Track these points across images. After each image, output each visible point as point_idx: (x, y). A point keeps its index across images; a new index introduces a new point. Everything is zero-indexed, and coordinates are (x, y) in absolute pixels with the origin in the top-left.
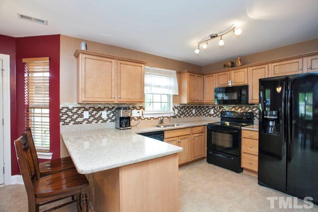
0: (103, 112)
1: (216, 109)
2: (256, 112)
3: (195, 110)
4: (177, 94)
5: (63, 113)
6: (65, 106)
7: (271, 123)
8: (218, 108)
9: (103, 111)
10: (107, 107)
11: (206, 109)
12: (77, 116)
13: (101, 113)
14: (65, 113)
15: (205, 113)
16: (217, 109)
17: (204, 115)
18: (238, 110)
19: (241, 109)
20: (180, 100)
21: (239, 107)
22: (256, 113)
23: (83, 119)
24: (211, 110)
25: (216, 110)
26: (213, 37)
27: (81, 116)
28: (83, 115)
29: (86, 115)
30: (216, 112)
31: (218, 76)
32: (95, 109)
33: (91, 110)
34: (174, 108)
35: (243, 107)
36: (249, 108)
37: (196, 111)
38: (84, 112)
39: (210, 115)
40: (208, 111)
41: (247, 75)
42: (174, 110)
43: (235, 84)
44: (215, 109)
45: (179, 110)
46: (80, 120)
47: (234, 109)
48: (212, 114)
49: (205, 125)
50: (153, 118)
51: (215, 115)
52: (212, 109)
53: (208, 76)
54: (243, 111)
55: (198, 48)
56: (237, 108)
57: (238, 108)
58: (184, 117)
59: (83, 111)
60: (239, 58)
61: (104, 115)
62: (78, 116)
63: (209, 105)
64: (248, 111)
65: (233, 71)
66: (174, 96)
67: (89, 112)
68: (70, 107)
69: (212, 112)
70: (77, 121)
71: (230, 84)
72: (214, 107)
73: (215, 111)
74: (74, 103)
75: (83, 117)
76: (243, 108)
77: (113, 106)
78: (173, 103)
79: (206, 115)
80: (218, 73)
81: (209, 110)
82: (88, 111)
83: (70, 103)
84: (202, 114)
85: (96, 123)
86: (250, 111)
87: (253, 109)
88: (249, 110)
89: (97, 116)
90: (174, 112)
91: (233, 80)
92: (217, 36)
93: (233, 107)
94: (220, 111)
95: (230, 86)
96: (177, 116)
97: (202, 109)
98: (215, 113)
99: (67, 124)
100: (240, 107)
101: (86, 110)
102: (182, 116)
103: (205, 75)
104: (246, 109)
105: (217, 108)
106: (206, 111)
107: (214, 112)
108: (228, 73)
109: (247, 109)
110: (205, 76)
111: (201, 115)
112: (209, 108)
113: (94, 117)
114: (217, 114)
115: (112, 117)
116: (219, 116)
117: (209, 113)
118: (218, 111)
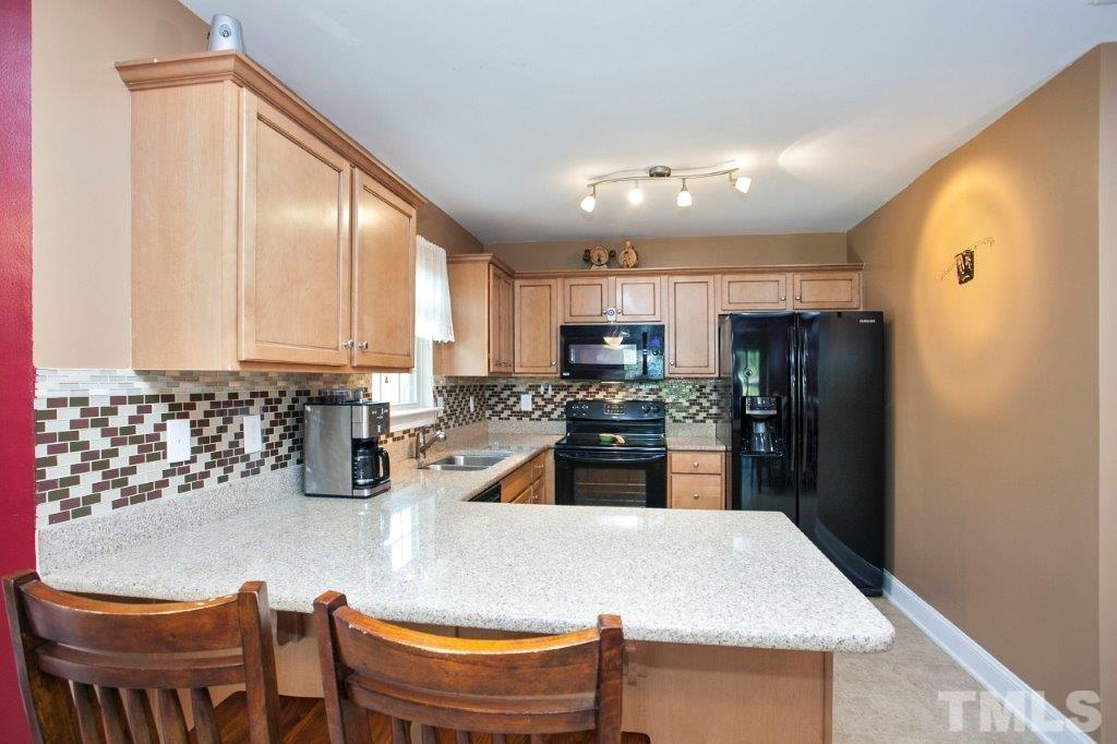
0: (247, 420)
1: (542, 393)
2: (667, 400)
3: (475, 400)
4: (447, 341)
6: (68, 394)
8: (551, 392)
9: (246, 412)
10: (262, 394)
11: (504, 396)
12: (132, 450)
13: (242, 426)
14: (70, 440)
15: (498, 408)
16: (546, 393)
17: (497, 414)
18: (617, 396)
19: (624, 393)
20: (451, 362)
23: (164, 465)
24: (523, 396)
25: (541, 396)
26: (656, 174)
27: (152, 448)
28: (163, 446)
29: (179, 440)
30: (541, 403)
31: (567, 288)
32: (217, 408)
33: (197, 414)
34: (436, 393)
35: (631, 388)
37: (476, 403)
38: (169, 422)
39: (521, 415)
40: (510, 402)
41: (659, 295)
42: (436, 400)
43: (626, 319)
44: (538, 394)
45: (446, 402)
46: (148, 473)
47: (605, 393)
48: (526, 412)
49: (546, 450)
50: (392, 434)
51: (538, 413)
52: (526, 393)
53: (531, 282)
54: (632, 399)
55: (594, 194)
56: (612, 390)
57: (617, 390)
58: (454, 426)
59: (164, 417)
60: (628, 243)
61: (253, 432)
62: (141, 449)
63: (513, 382)
64: (647, 400)
66: (439, 347)
67: (193, 424)
68: (99, 397)
69: (526, 403)
70: (133, 481)
71: (611, 319)
72: (534, 388)
73: (537, 399)
74: (119, 372)
75: (165, 457)
77: (282, 384)
78: (433, 373)
79: (504, 415)
80: (566, 277)
81: (513, 399)
82: (186, 416)
83: (97, 372)
84: (489, 413)
85: (222, 480)
86: (651, 398)
87: (661, 394)
88: (648, 397)
89: (222, 446)
90: (436, 408)
92: (668, 175)
93: (601, 386)
94: (555, 400)
96: (442, 424)
97: (487, 396)
98: (538, 407)
99: (82, 508)
100: (622, 388)
101: (178, 410)
102: (451, 423)
103: (519, 278)
104: (640, 393)
105: (547, 390)
106: (501, 401)
107: (534, 403)
108: (603, 281)
109: (642, 394)
110: (518, 283)
111: (483, 414)
112: (514, 390)
113: (213, 447)
114: (546, 410)
115: (279, 444)
116: (552, 416)
117: (515, 409)
118: (550, 401)
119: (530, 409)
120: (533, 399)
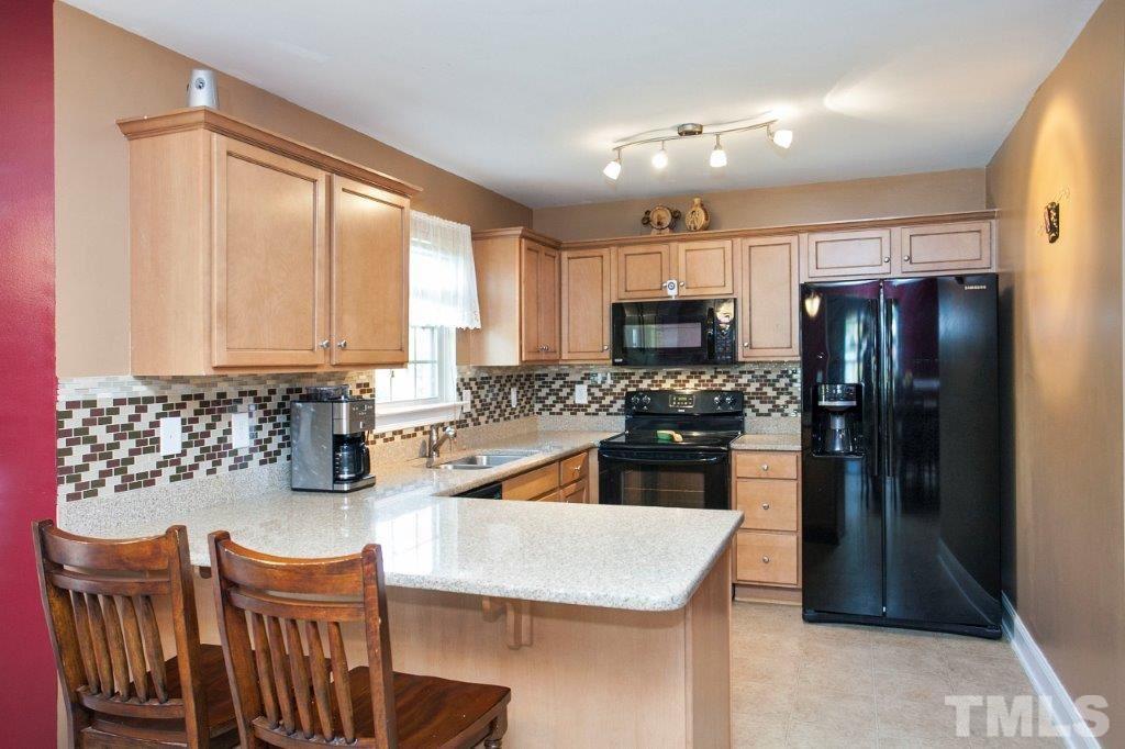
0: (235, 418)
1: (599, 383)
2: (749, 390)
3: (518, 392)
4: (471, 328)
5: (68, 432)
6: (80, 398)
7: (838, 424)
8: (609, 381)
9: (234, 410)
10: (251, 393)
11: (556, 386)
12: (131, 444)
13: (230, 424)
14: (82, 435)
15: (549, 402)
16: (603, 382)
17: (549, 408)
18: (687, 385)
19: (696, 381)
20: (481, 349)
21: (692, 373)
22: (749, 393)
23: (159, 457)
24: (577, 387)
25: (600, 386)
26: (685, 133)
27: (148, 442)
28: (157, 440)
29: (171, 435)
30: (600, 394)
31: (622, 258)
32: (205, 407)
33: (187, 413)
34: (461, 386)
35: (703, 373)
36: (725, 377)
37: (520, 396)
38: (162, 420)
39: (575, 409)
40: (563, 394)
41: (730, 262)
42: (461, 394)
43: (690, 292)
44: (594, 384)
45: (475, 395)
46: (145, 463)
47: (672, 381)
48: (580, 406)
49: (588, 450)
50: (401, 432)
51: (595, 406)
52: (581, 383)
53: (581, 253)
54: (705, 388)
55: (619, 159)
56: (682, 377)
57: (688, 377)
58: (487, 422)
59: (159, 416)
60: (697, 201)
61: (241, 429)
62: (138, 443)
63: (565, 369)
64: (723, 389)
65: (683, 246)
66: (463, 334)
67: (183, 421)
68: (104, 399)
69: (581, 395)
70: (132, 470)
71: (672, 294)
72: (591, 376)
73: (593, 390)
74: (121, 378)
75: (158, 450)
76: (703, 377)
77: (271, 384)
78: (457, 364)
79: (556, 409)
80: (620, 245)
81: (566, 391)
82: (177, 414)
83: (102, 379)
84: (538, 406)
85: (210, 472)
86: (730, 386)
87: (741, 381)
88: (724, 385)
89: (210, 442)
90: (461, 403)
91: (682, 278)
92: (700, 133)
93: (668, 373)
94: (615, 390)
95: (673, 299)
96: (469, 421)
97: (536, 387)
98: (594, 399)
99: (91, 490)
100: (694, 374)
101: (171, 410)
102: (482, 419)
103: (567, 249)
104: (716, 381)
105: (605, 379)
106: (555, 392)
107: (590, 394)
108: (663, 248)
109: (718, 381)
110: (565, 255)
111: (531, 410)
112: (568, 379)
113: (202, 443)
114: (604, 402)
115: (268, 441)
116: (611, 410)
117: (568, 402)
118: (606, 393)
119: (585, 402)
120: (589, 390)
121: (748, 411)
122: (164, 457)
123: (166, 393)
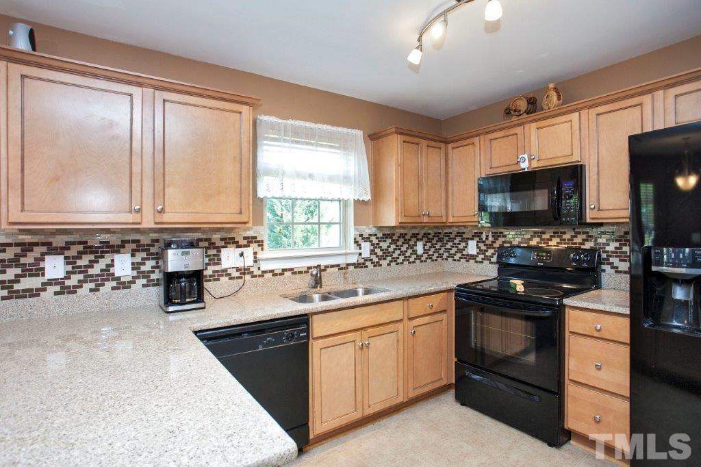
0: (117, 257)
1: (484, 239)
2: (608, 248)
3: (425, 245)
4: (366, 200)
7: (678, 293)
8: (491, 239)
9: (118, 252)
10: (133, 241)
11: (456, 241)
12: (18, 271)
13: (113, 261)
15: (452, 252)
16: (487, 239)
17: (452, 256)
18: (550, 243)
19: (558, 240)
20: (376, 215)
21: (554, 233)
22: (608, 252)
23: (43, 279)
24: (470, 242)
25: (484, 242)
27: (35, 270)
28: (43, 269)
29: (55, 266)
30: (484, 248)
31: (487, 142)
32: (88, 249)
33: (73, 252)
34: (359, 239)
35: (565, 233)
36: (584, 237)
37: (427, 247)
38: (47, 257)
39: (469, 258)
40: (461, 247)
41: (578, 132)
42: (359, 245)
43: (542, 164)
44: (481, 241)
45: (376, 246)
47: (538, 240)
48: (472, 256)
50: (291, 270)
51: (481, 257)
52: (472, 239)
54: (566, 246)
55: (420, 47)
56: (546, 236)
57: (551, 236)
58: (389, 265)
59: (43, 254)
60: (551, 86)
61: (123, 265)
62: (23, 270)
63: (463, 230)
64: (583, 247)
65: (534, 125)
66: (359, 203)
67: (66, 258)
69: (472, 248)
70: (18, 287)
71: (525, 166)
72: (478, 235)
73: (480, 245)
75: (43, 275)
76: (565, 237)
77: (154, 236)
78: (355, 225)
79: (457, 257)
80: (489, 133)
81: (463, 244)
82: (62, 253)
84: (446, 255)
85: (91, 290)
86: (588, 245)
87: (600, 241)
88: (584, 244)
90: (359, 251)
91: (534, 151)
93: (535, 232)
94: (495, 245)
95: (526, 170)
96: (368, 263)
97: (445, 241)
98: (482, 252)
100: (556, 235)
101: (53, 250)
102: (384, 263)
104: (575, 240)
105: (487, 236)
106: (455, 245)
107: (478, 248)
108: (518, 130)
109: (578, 240)
110: (450, 146)
111: (441, 256)
112: (464, 236)
113: (86, 272)
114: (487, 254)
115: (151, 272)
116: (491, 260)
117: (464, 253)
118: (489, 246)
119: (475, 253)
120: (477, 245)
121: (606, 267)
122: (49, 280)
123: (51, 240)
